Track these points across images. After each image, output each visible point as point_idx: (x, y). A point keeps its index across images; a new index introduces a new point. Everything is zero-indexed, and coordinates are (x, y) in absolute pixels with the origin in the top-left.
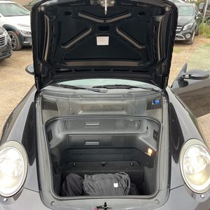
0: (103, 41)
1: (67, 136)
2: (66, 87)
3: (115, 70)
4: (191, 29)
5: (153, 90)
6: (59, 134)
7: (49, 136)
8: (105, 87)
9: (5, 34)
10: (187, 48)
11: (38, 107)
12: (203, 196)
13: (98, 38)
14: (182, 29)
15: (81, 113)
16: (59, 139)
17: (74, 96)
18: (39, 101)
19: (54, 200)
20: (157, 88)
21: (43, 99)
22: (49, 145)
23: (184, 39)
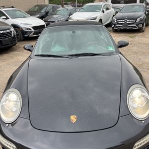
4: (142, 21)
9: (12, 29)
10: (140, 34)
14: (135, 21)
23: (138, 28)
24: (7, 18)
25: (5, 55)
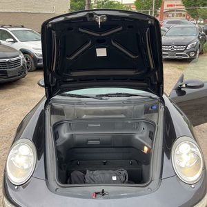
0: (101, 52)
1: (72, 136)
2: (72, 96)
3: (115, 79)
5: (151, 98)
6: (65, 134)
7: (56, 136)
8: (107, 95)
9: (21, 56)
11: (48, 113)
12: (193, 186)
13: (97, 50)
14: (186, 48)
15: (84, 117)
16: (64, 139)
17: (79, 103)
18: (48, 108)
19: (58, 187)
20: (155, 96)
21: (52, 106)
22: (56, 143)
23: (188, 57)
24: (15, 41)
25: (11, 90)
